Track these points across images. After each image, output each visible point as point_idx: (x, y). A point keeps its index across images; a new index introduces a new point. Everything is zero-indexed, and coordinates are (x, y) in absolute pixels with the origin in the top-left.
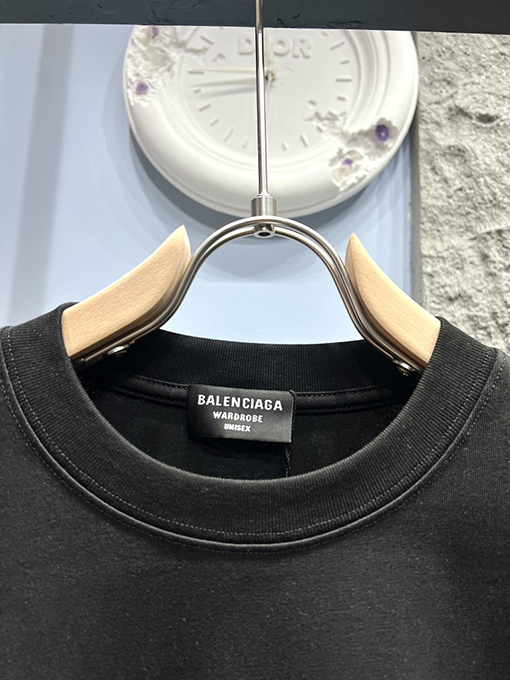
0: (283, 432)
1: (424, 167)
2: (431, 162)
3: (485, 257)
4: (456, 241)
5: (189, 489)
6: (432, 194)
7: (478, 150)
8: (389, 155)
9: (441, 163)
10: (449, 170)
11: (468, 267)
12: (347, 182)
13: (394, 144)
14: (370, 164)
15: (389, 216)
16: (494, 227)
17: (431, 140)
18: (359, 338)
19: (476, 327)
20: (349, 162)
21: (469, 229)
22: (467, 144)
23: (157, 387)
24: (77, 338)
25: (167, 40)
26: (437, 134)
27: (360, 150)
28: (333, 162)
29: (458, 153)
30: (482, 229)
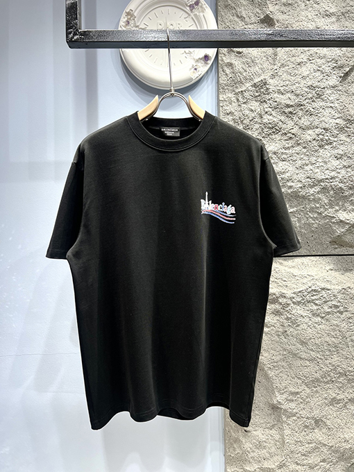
0: (178, 135)
1: (220, 70)
2: (222, 68)
3: (238, 100)
4: (230, 95)
5: (163, 142)
6: (223, 80)
7: (236, 63)
8: (209, 66)
9: (225, 68)
10: (228, 71)
11: (233, 104)
12: (195, 76)
13: (210, 62)
14: (203, 69)
15: (210, 87)
16: (240, 90)
17: (222, 60)
18: (192, 116)
19: (235, 122)
20: (196, 69)
21: (234, 91)
22: (233, 62)
23: (154, 128)
24: (141, 117)
25: (132, 25)
26: (224, 58)
27: (199, 64)
28: (191, 69)
29: (230, 65)
30: (237, 91)
